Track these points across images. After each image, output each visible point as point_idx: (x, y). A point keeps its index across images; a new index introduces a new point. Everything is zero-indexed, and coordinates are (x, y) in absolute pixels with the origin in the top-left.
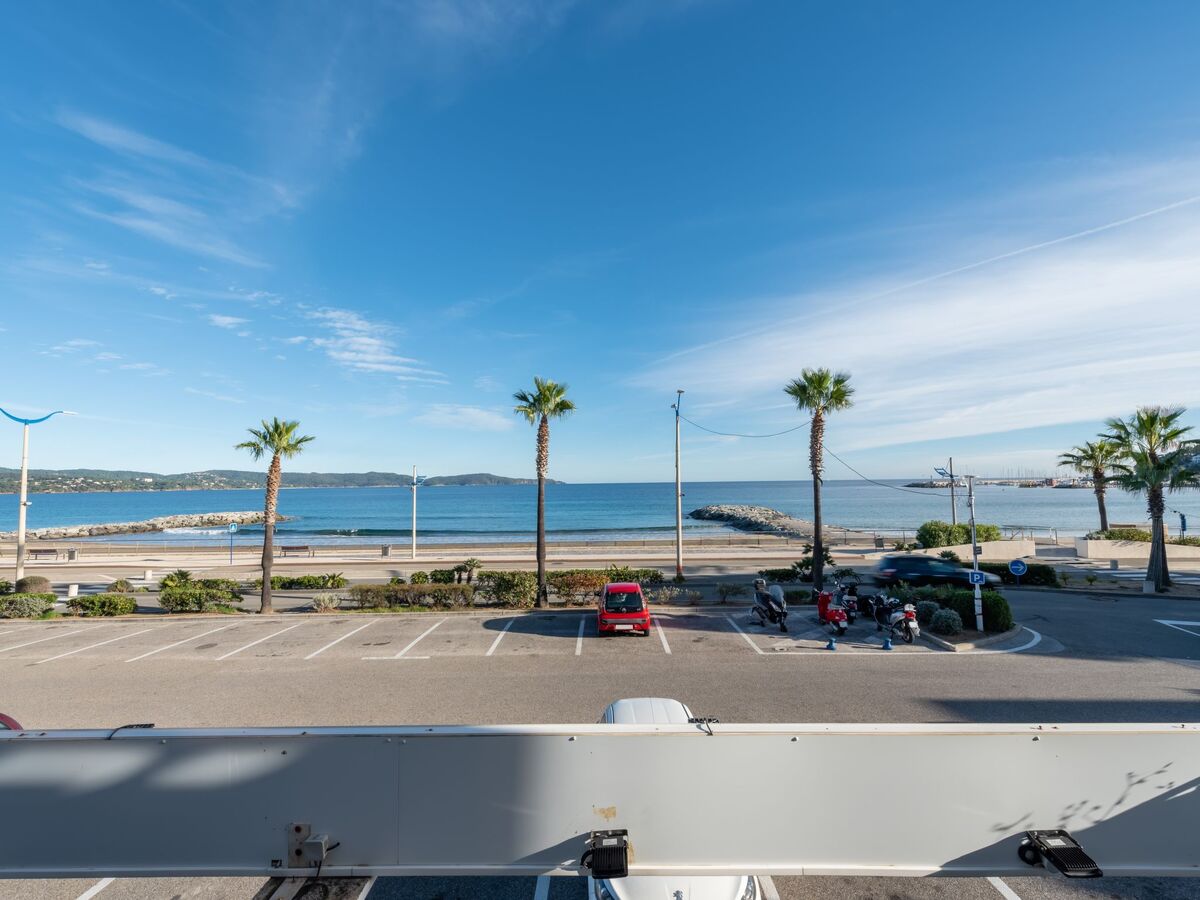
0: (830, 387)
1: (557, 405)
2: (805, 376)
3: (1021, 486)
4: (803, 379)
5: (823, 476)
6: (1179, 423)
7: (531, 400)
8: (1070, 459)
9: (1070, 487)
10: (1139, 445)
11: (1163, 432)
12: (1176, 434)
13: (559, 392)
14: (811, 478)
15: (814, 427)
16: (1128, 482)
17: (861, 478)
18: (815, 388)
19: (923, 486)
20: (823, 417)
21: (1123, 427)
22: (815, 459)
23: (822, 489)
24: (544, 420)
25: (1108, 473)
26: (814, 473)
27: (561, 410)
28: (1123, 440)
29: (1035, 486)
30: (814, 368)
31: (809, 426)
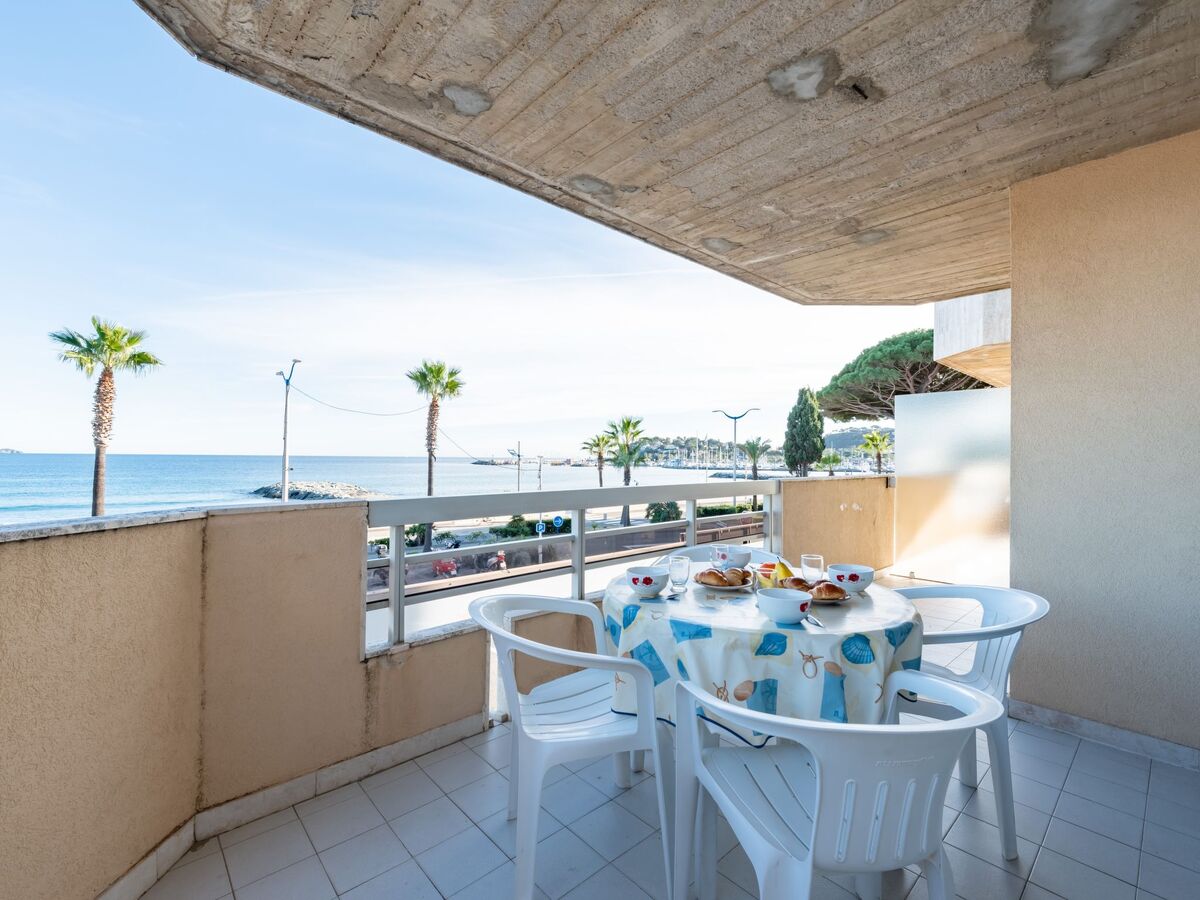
0: (445, 378)
1: (133, 357)
2: (425, 365)
3: (552, 464)
4: (424, 370)
5: (436, 453)
6: (639, 427)
7: (84, 345)
8: (586, 446)
9: (580, 465)
10: (622, 439)
11: (633, 431)
12: (638, 433)
13: (134, 338)
14: (427, 454)
15: (431, 410)
16: (616, 462)
17: (466, 456)
18: (434, 377)
19: (486, 463)
20: (439, 403)
21: (615, 427)
22: (431, 438)
23: (434, 464)
24: (107, 373)
25: (605, 456)
26: (429, 450)
27: (139, 363)
28: (614, 435)
29: (560, 464)
30: (432, 362)
31: (427, 410)
